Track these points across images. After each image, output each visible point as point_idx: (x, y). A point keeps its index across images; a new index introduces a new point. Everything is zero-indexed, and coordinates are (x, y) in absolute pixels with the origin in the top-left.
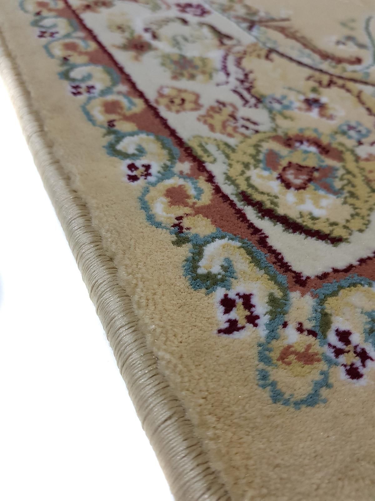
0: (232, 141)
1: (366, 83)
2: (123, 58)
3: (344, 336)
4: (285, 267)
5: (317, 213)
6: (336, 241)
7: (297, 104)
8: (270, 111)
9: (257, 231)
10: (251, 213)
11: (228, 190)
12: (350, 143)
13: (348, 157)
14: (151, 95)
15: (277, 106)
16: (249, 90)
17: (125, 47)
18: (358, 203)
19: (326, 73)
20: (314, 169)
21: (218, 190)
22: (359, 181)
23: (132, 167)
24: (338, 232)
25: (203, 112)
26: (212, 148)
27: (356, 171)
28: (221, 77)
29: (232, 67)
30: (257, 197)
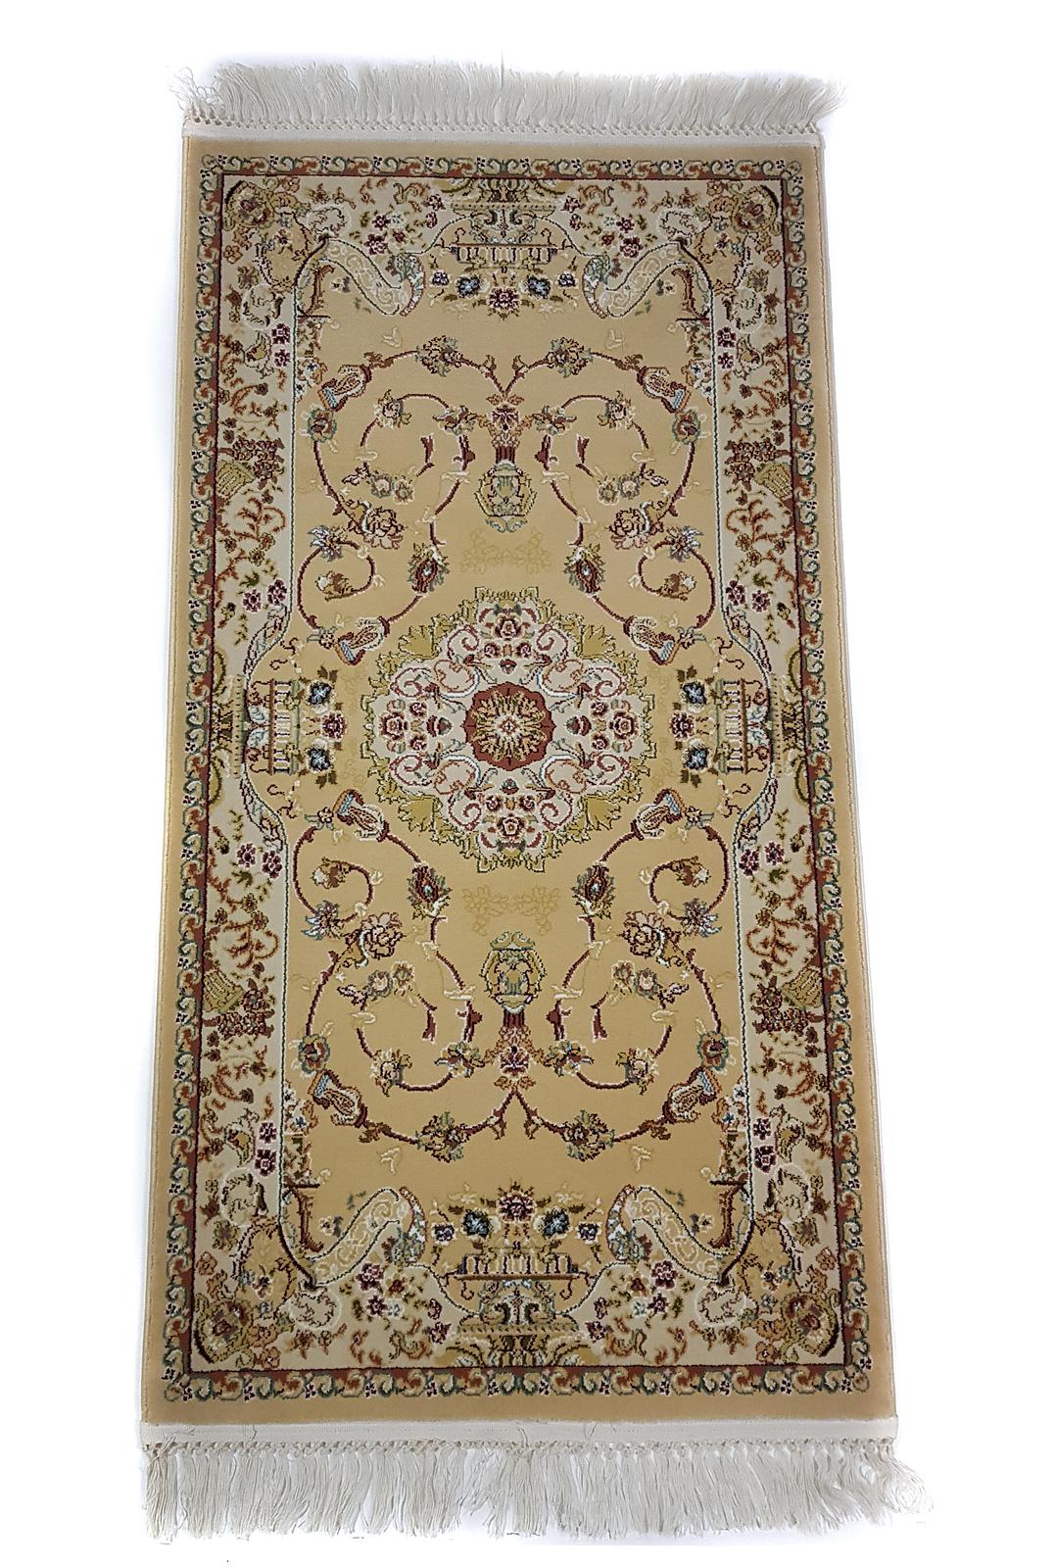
0: (211, 1301)
1: (304, 1272)
2: (200, 1217)
3: (189, 1390)
4: (189, 1366)
5: (215, 1348)
6: (210, 1361)
7: (256, 1282)
8: (240, 1282)
9: (190, 1350)
10: (194, 1341)
11: (194, 1328)
12: (256, 1314)
13: (249, 1323)
14: (197, 1259)
15: (245, 1280)
16: (241, 1264)
17: (204, 1210)
18: (231, 1349)
19: (290, 1256)
20: (230, 1327)
21: (190, 1327)
22: (240, 1339)
23: (170, 1306)
24: (215, 1358)
25: (211, 1277)
26: (201, 1302)
27: (244, 1331)
28: (235, 1249)
29: (246, 1242)
30: (201, 1335)
